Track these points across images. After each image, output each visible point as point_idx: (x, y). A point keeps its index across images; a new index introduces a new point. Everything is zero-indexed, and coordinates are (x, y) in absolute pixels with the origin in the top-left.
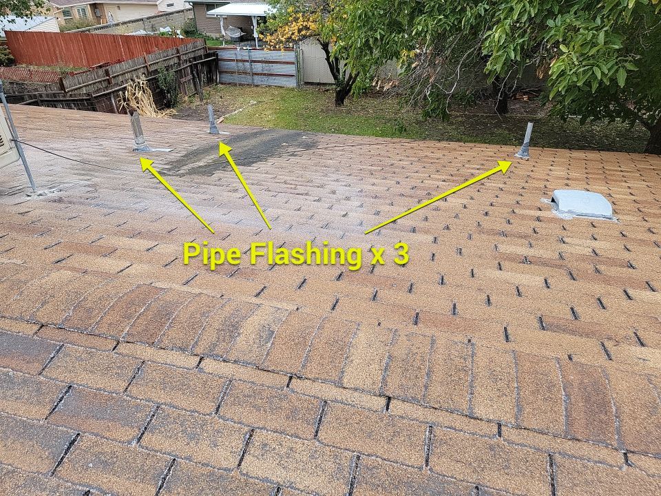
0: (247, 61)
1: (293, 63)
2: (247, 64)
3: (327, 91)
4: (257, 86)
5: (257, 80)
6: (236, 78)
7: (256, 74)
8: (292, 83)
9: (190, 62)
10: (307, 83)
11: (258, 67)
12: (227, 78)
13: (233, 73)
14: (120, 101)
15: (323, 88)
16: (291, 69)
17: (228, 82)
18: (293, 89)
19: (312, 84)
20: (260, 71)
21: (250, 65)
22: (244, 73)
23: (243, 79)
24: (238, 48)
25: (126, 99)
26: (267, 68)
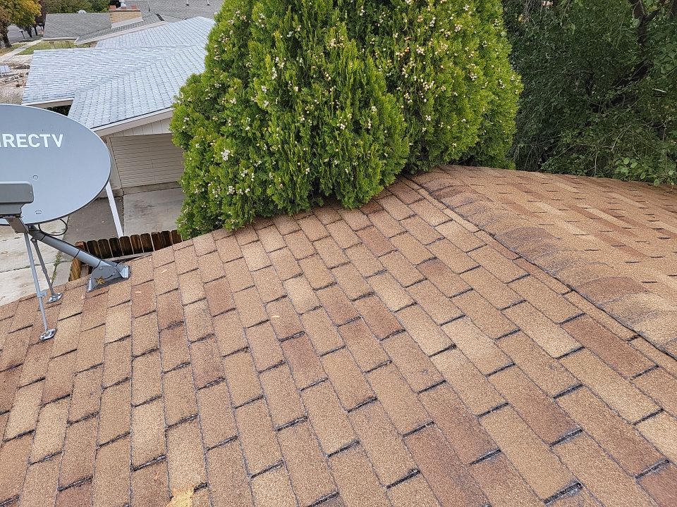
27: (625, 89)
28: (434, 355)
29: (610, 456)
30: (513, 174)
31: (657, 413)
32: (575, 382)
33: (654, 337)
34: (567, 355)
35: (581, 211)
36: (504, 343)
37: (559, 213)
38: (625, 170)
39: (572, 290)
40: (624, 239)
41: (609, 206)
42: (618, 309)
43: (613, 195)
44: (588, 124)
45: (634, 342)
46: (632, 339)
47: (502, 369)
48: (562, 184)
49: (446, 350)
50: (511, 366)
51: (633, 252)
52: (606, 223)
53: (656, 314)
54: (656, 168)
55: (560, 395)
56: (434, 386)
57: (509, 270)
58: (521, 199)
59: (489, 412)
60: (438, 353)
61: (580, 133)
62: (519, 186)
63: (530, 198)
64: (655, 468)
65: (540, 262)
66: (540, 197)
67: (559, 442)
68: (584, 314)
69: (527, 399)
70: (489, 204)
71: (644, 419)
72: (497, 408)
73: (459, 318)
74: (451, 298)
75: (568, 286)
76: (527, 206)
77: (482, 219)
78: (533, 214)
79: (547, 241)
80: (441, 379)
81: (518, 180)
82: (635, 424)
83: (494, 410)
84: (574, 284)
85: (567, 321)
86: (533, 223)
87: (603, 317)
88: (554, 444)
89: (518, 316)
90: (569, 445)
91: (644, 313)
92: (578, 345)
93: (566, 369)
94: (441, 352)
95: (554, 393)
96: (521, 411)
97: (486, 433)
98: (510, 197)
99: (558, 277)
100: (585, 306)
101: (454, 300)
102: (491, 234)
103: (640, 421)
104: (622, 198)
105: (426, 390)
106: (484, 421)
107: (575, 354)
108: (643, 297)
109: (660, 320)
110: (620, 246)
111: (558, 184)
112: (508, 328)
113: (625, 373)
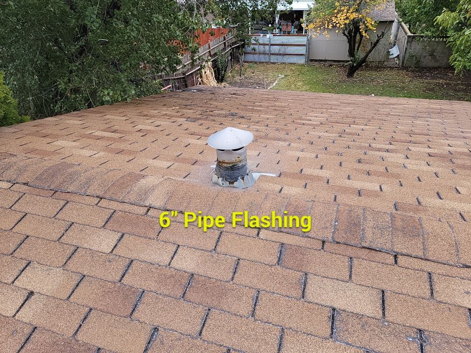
0: (267, 44)
1: (304, 45)
2: (267, 47)
3: (331, 65)
4: (273, 63)
5: (273, 59)
6: (256, 58)
7: (273, 54)
8: (302, 61)
9: (231, 46)
10: (312, 60)
11: (276, 49)
12: (250, 57)
13: (255, 54)
14: (198, 78)
15: (327, 64)
16: (302, 50)
17: (250, 60)
18: (303, 65)
19: (316, 61)
20: (277, 52)
21: (270, 48)
22: (264, 54)
23: (262, 58)
24: (262, 35)
25: (201, 77)
26: (283, 49)
27: (80, 43)
28: (17, 312)
29: (165, 296)
30: (29, 126)
31: (177, 249)
32: (128, 261)
33: (157, 204)
34: (116, 246)
35: (90, 136)
36: (71, 265)
37: (74, 144)
38: (108, 98)
39: (101, 199)
40: (122, 146)
41: (107, 126)
42: (133, 197)
43: (107, 117)
44: (71, 72)
45: (149, 213)
46: (148, 212)
47: (77, 286)
48: (71, 121)
49: (26, 301)
50: (82, 278)
51: (130, 152)
52: (108, 139)
53: (153, 188)
54: (124, 91)
55: (123, 277)
56: (28, 339)
57: (51, 206)
58: (40, 144)
59: (81, 325)
60: (20, 308)
61: (69, 79)
62: (36, 134)
63: (49, 140)
64: (189, 284)
65: (71, 188)
66: (56, 137)
67: (134, 309)
68: (115, 211)
69: (103, 296)
70: (13, 159)
71: (172, 259)
72: (85, 318)
73: (27, 266)
74: (12, 254)
75: (98, 197)
76: (49, 148)
77: (11, 174)
78: (54, 152)
79: (70, 170)
80: (32, 328)
81: (34, 129)
82: (169, 265)
83: (83, 321)
84: (101, 194)
85: (107, 222)
86: (56, 160)
87: (127, 207)
88: (131, 314)
89: (72, 238)
90: (141, 307)
91: (147, 192)
92: (120, 235)
93: (119, 256)
94: (22, 305)
95: (118, 278)
96: (102, 308)
97: (85, 344)
98: (30, 146)
99: (88, 194)
100: (114, 205)
101: (15, 255)
102: (24, 184)
103: (171, 261)
104: (113, 117)
105: (22, 348)
106: (80, 337)
107: (121, 242)
108: (143, 182)
109: (156, 192)
110: (120, 152)
111: (68, 122)
112: (69, 252)
113: (152, 236)
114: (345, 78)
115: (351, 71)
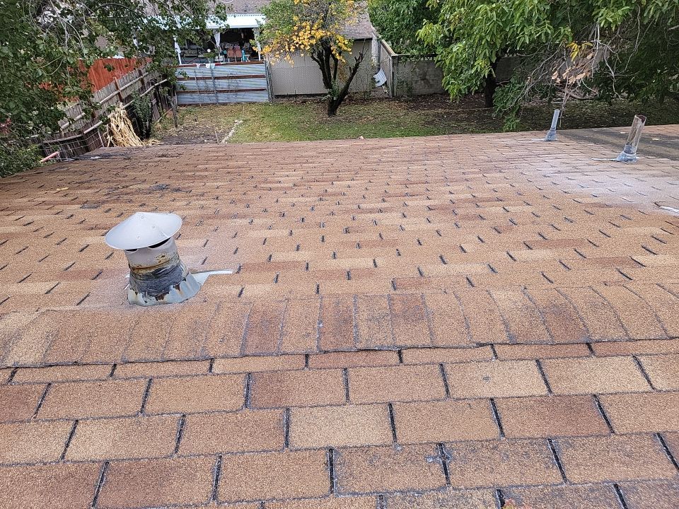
0: (210, 78)
1: (263, 76)
2: (210, 83)
3: (304, 102)
4: (224, 104)
5: (222, 98)
6: (196, 98)
7: (221, 91)
8: (264, 98)
9: (153, 84)
10: (278, 97)
11: (223, 84)
12: (186, 98)
13: (194, 92)
14: (106, 136)
15: (299, 99)
16: (262, 83)
17: (188, 103)
18: (266, 104)
19: (284, 96)
20: (225, 88)
21: (214, 83)
22: (207, 91)
23: (206, 98)
24: (198, 65)
25: (111, 133)
26: (233, 84)
114: (326, 117)
115: (333, 108)
